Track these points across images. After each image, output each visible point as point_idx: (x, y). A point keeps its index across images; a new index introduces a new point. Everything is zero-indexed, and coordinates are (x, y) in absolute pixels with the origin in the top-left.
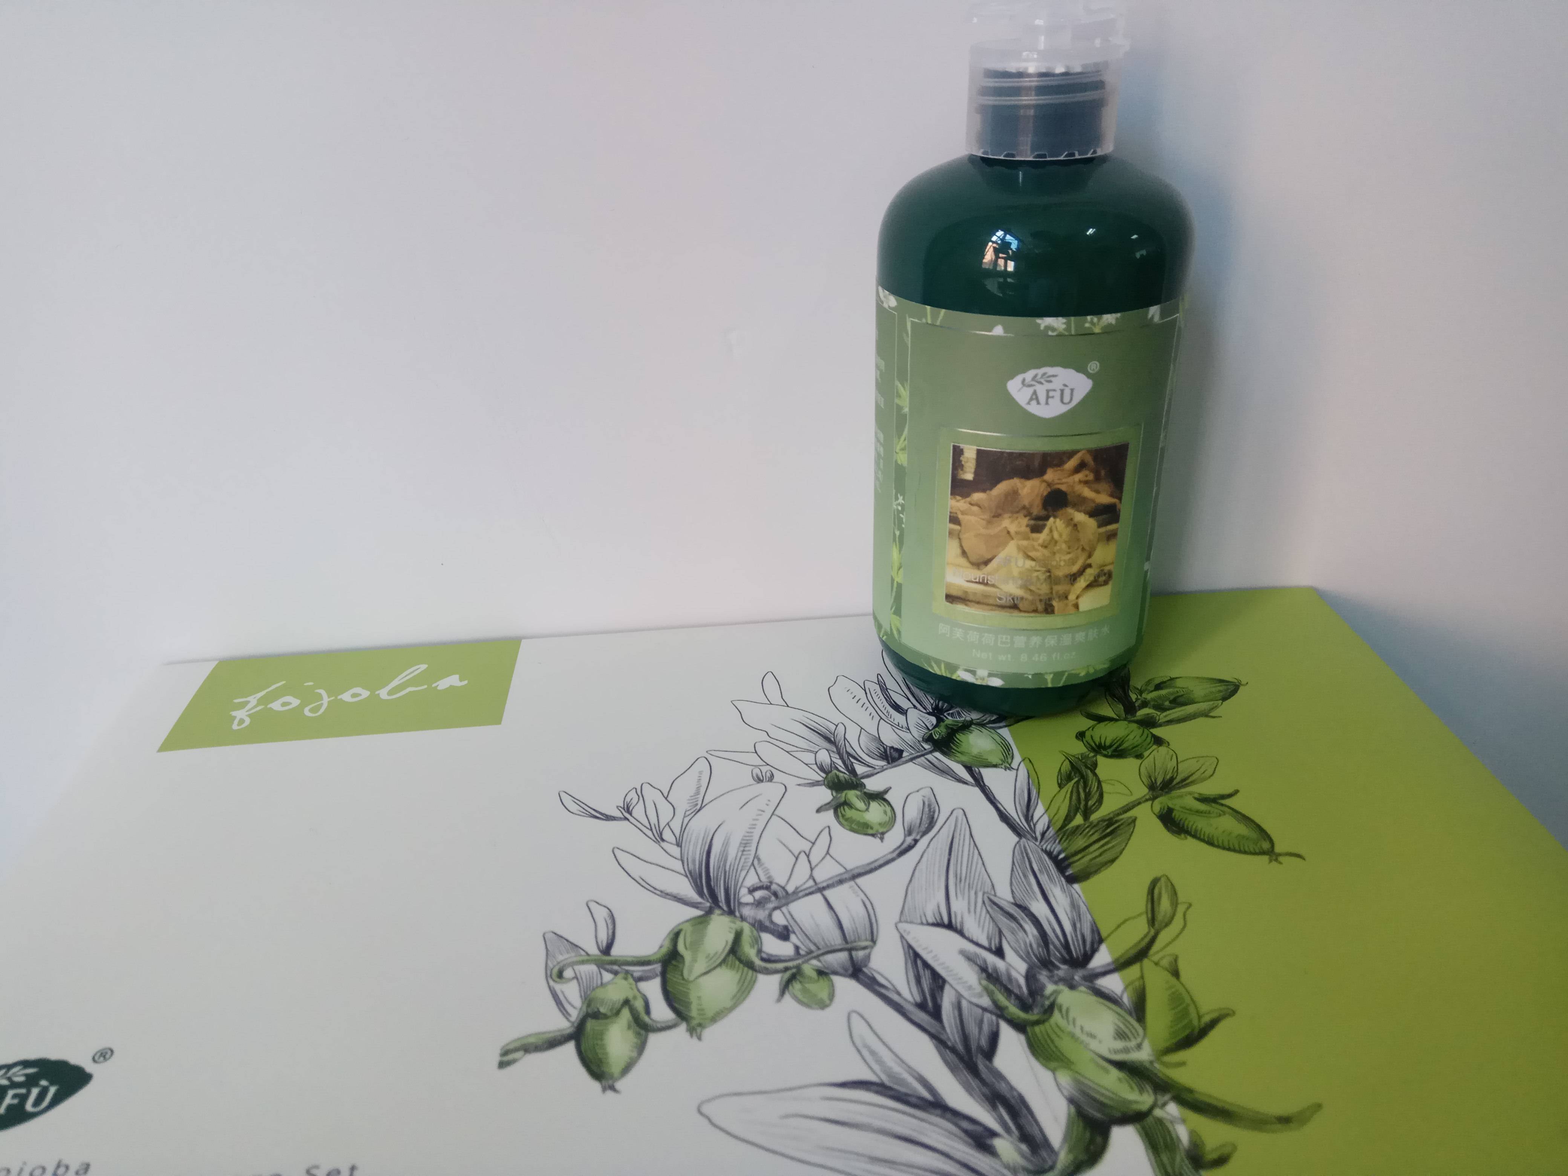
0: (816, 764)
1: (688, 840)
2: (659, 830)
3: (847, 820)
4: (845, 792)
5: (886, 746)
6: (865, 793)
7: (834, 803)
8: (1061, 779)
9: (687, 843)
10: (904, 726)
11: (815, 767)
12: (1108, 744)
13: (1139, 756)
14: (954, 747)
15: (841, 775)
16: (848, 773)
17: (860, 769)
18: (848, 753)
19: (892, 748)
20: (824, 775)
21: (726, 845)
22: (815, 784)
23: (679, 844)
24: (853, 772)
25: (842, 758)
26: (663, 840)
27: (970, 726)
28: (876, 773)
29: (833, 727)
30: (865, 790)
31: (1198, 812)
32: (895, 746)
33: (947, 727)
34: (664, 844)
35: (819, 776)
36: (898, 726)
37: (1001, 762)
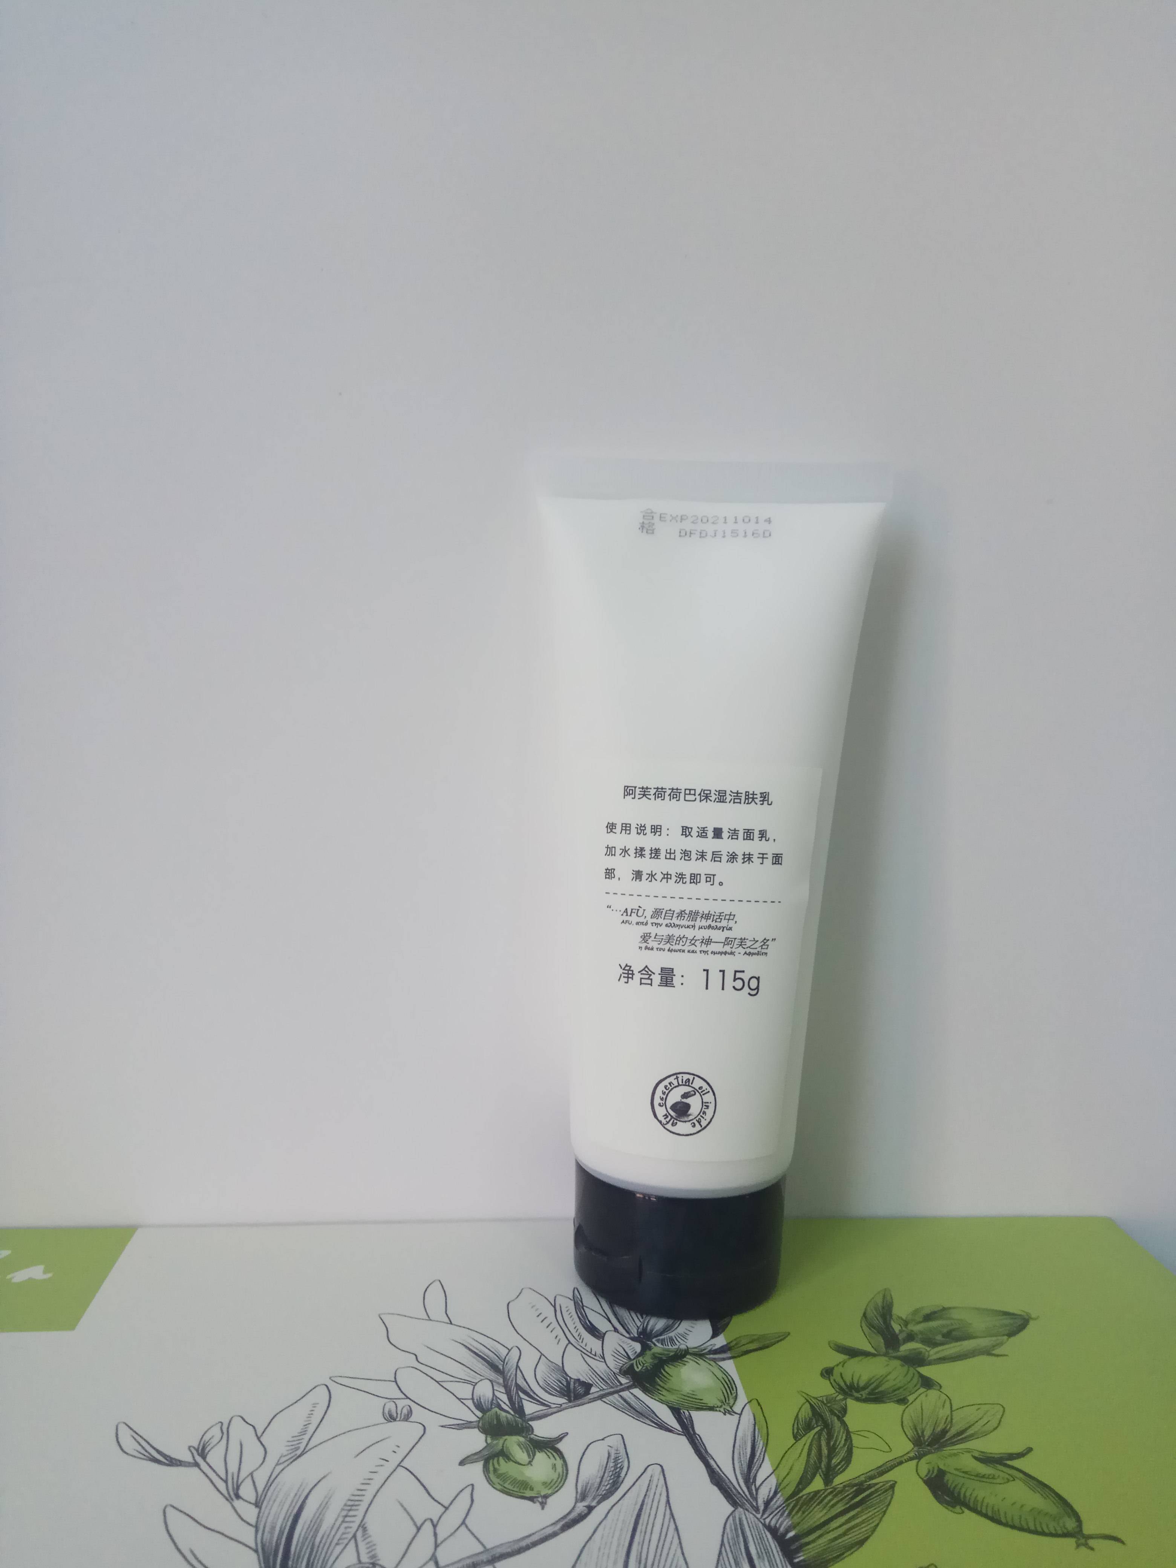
0: (473, 1399)
1: (273, 1498)
2: (237, 1481)
3: (499, 1476)
4: (506, 1437)
5: (570, 1378)
6: (532, 1441)
7: (486, 1453)
8: (798, 1429)
9: (271, 1503)
10: (598, 1353)
11: (470, 1403)
12: (862, 1384)
13: (902, 1401)
14: (661, 1383)
15: (503, 1414)
16: (512, 1413)
17: (530, 1408)
18: (517, 1385)
19: (579, 1380)
20: (479, 1414)
21: (324, 1507)
22: (467, 1425)
23: (258, 1504)
24: (519, 1410)
25: (508, 1393)
26: (238, 1496)
27: (684, 1356)
28: (552, 1414)
29: (504, 1352)
30: (532, 1436)
31: (980, 1477)
32: (582, 1379)
33: (654, 1356)
34: (237, 1503)
35: (471, 1415)
36: (591, 1353)
37: (720, 1404)
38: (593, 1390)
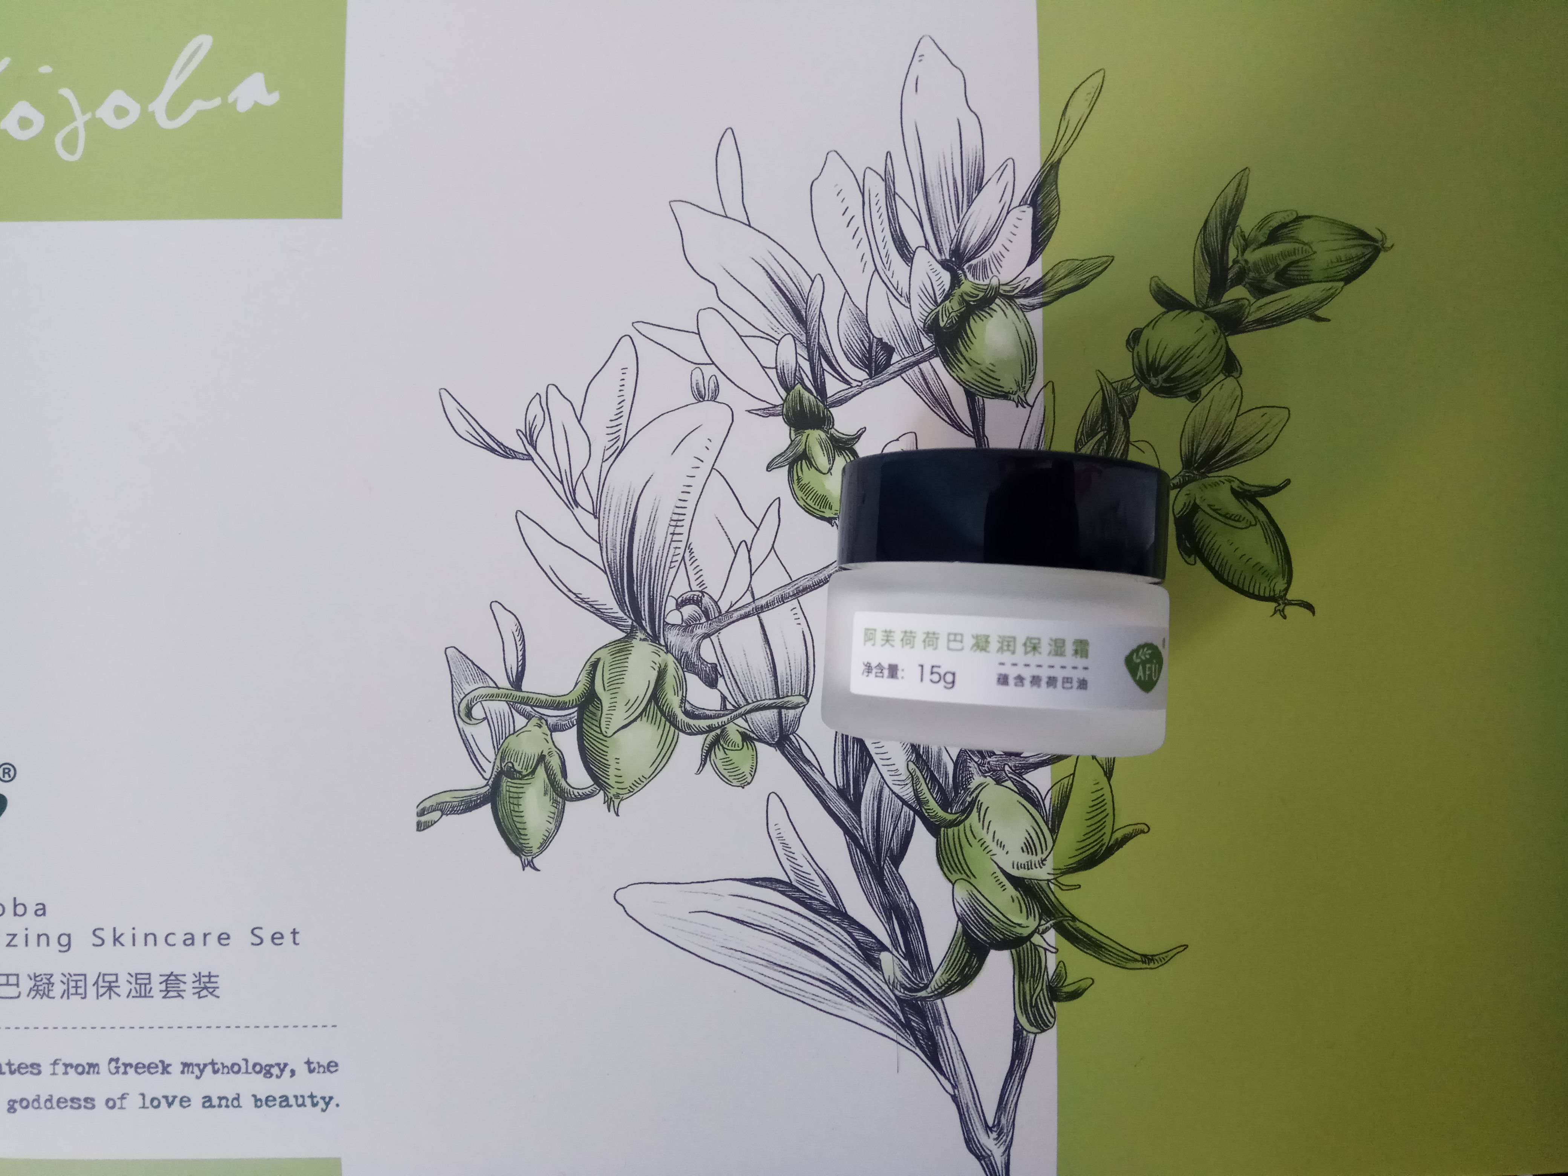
0: (776, 368)
1: (607, 507)
2: (572, 482)
3: (802, 488)
4: (808, 431)
5: (874, 336)
6: (832, 438)
7: (790, 454)
9: (607, 512)
10: (904, 295)
12: (1164, 361)
13: (1195, 394)
14: (962, 349)
15: (806, 394)
16: (815, 394)
18: (820, 347)
19: (880, 340)
20: (783, 394)
21: (653, 519)
22: (768, 412)
23: (596, 515)
24: (821, 390)
25: (810, 360)
26: (577, 504)
27: (991, 300)
28: (854, 396)
29: (807, 286)
30: (833, 431)
32: (885, 340)
33: (963, 301)
34: (578, 511)
35: (774, 396)
36: (896, 290)
37: (1015, 388)
38: (895, 358)
